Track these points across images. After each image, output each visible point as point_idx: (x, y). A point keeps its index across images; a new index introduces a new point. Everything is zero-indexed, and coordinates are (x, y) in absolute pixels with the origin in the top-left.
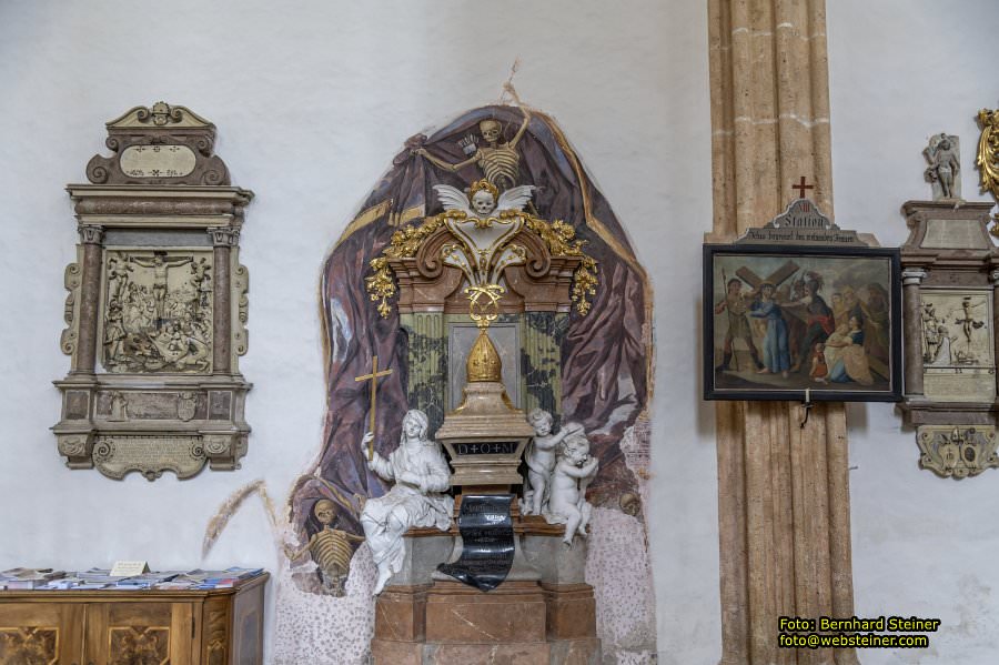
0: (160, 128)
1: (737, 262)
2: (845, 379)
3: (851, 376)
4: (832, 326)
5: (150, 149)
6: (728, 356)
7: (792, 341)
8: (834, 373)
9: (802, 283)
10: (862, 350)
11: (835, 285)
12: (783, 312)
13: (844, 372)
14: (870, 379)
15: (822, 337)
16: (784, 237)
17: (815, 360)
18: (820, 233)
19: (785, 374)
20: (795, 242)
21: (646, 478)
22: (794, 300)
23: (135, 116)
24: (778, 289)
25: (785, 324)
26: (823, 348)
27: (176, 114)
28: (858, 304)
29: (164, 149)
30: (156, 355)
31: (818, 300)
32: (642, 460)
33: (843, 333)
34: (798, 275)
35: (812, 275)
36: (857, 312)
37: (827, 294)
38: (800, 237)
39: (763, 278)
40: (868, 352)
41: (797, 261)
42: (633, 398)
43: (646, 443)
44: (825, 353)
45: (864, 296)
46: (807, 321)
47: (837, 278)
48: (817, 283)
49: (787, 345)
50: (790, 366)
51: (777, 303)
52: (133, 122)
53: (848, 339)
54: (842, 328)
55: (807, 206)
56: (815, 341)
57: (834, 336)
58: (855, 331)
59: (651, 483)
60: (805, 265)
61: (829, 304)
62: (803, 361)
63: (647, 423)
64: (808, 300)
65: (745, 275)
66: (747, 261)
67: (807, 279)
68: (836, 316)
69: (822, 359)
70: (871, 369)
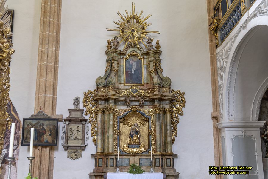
1: (29, 121)
2: (47, 142)
3: (49, 141)
4: (45, 132)
6: (26, 138)
7: (38, 135)
8: (45, 141)
9: (41, 125)
10: (51, 137)
11: (47, 125)
12: (37, 130)
13: (47, 141)
14: (52, 142)
15: (43, 134)
16: (38, 117)
17: (42, 138)
18: (44, 116)
19: (36, 141)
20: (39, 118)
21: (18, 159)
22: (39, 128)
24: (36, 126)
25: (37, 132)
26: (44, 136)
28: (51, 128)
31: (43, 128)
32: (17, 156)
33: (47, 134)
34: (40, 124)
35: (42, 123)
36: (50, 130)
37: (45, 127)
38: (40, 117)
39: (34, 124)
40: (52, 137)
41: (40, 121)
42: (17, 145)
43: (18, 153)
44: (44, 137)
45: (52, 127)
46: (41, 132)
47: (47, 124)
48: (43, 125)
49: (37, 136)
50: (37, 140)
51: (36, 128)
53: (48, 135)
54: (47, 133)
55: (41, 112)
56: (42, 135)
57: (46, 134)
58: (50, 133)
59: (18, 160)
60: (41, 122)
61: (45, 129)
62: (40, 139)
63: (19, 149)
64: (41, 128)
65: (30, 124)
66: (31, 121)
67: (41, 124)
68: (46, 131)
69: (43, 138)
70: (52, 140)
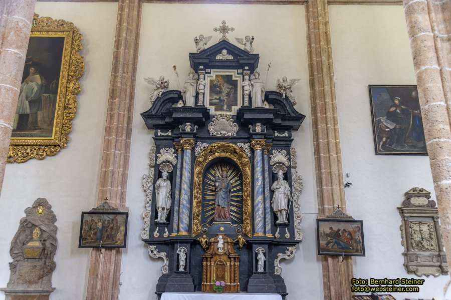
0: (418, 193)
5: (417, 198)
23: (412, 190)
27: (421, 190)
29: (420, 198)
30: (424, 246)
52: (412, 192)
